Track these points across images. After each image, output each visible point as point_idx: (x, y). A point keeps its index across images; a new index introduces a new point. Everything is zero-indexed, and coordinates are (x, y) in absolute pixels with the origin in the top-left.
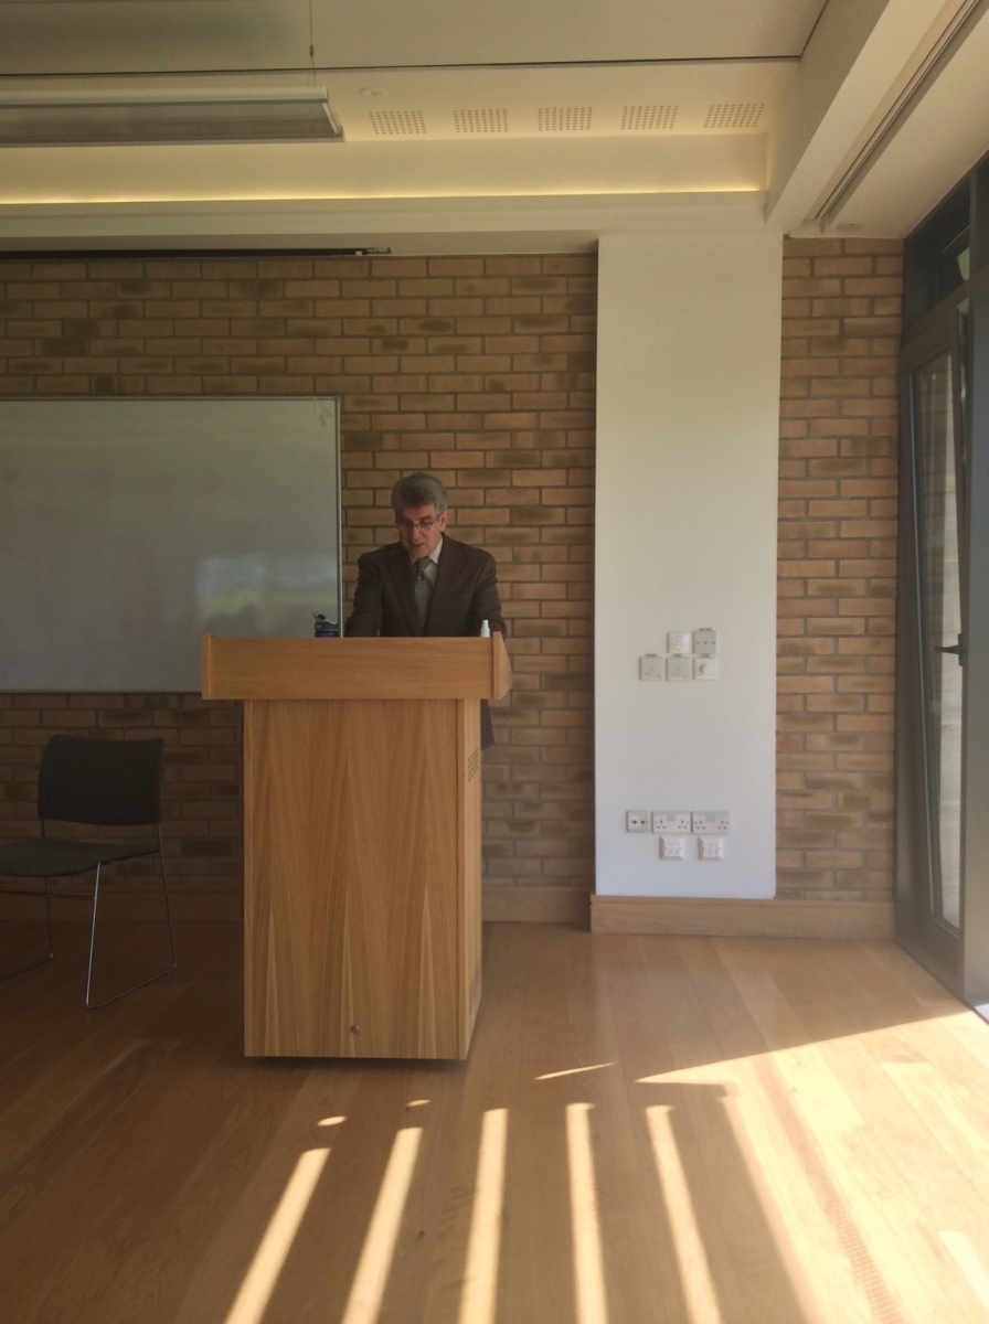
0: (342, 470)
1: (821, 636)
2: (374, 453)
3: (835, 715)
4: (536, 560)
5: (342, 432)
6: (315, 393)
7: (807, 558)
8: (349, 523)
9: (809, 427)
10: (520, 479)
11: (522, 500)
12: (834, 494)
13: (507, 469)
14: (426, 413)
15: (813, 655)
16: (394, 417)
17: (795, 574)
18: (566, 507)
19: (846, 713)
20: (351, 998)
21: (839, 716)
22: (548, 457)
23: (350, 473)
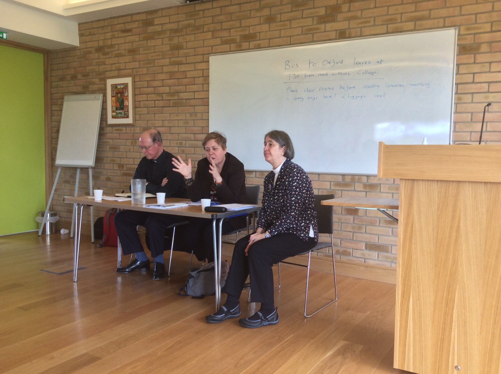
0: (457, 65)
2: (475, 54)
5: (458, 45)
6: (444, 27)
8: (459, 92)
16: (488, 34)
20: (456, 350)
23: (461, 66)
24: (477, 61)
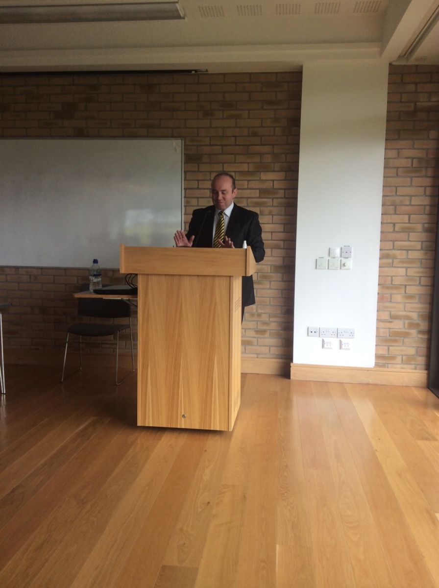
0: (184, 172)
1: (400, 250)
2: (199, 164)
3: (405, 286)
4: (270, 213)
5: (184, 154)
6: (173, 136)
7: (395, 214)
8: (187, 196)
9: (399, 153)
10: (264, 176)
11: (264, 186)
12: (409, 184)
13: (258, 171)
14: (222, 146)
15: (397, 259)
16: (208, 147)
17: (389, 221)
18: (285, 189)
19: (411, 285)
20: (183, 403)
21: (407, 287)
22: (277, 166)
23: (188, 173)
24: (200, 170)
